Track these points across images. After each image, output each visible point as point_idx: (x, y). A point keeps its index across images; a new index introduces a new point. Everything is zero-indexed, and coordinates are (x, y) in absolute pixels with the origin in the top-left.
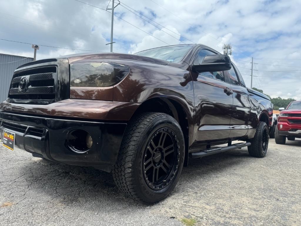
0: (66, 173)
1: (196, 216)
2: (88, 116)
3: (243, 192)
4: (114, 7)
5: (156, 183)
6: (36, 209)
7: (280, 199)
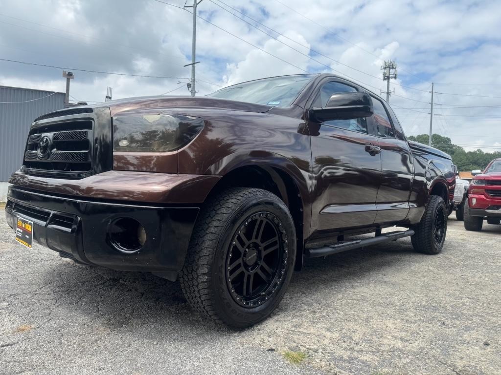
0: (114, 280)
1: (308, 349)
2: (142, 196)
3: (390, 311)
4: (197, 2)
5: (248, 297)
6: (66, 336)
7: (446, 323)
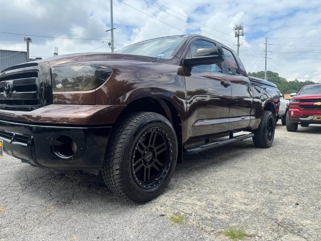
0: (62, 175)
1: (185, 213)
2: (74, 121)
3: (238, 186)
6: (29, 213)
7: (273, 192)
